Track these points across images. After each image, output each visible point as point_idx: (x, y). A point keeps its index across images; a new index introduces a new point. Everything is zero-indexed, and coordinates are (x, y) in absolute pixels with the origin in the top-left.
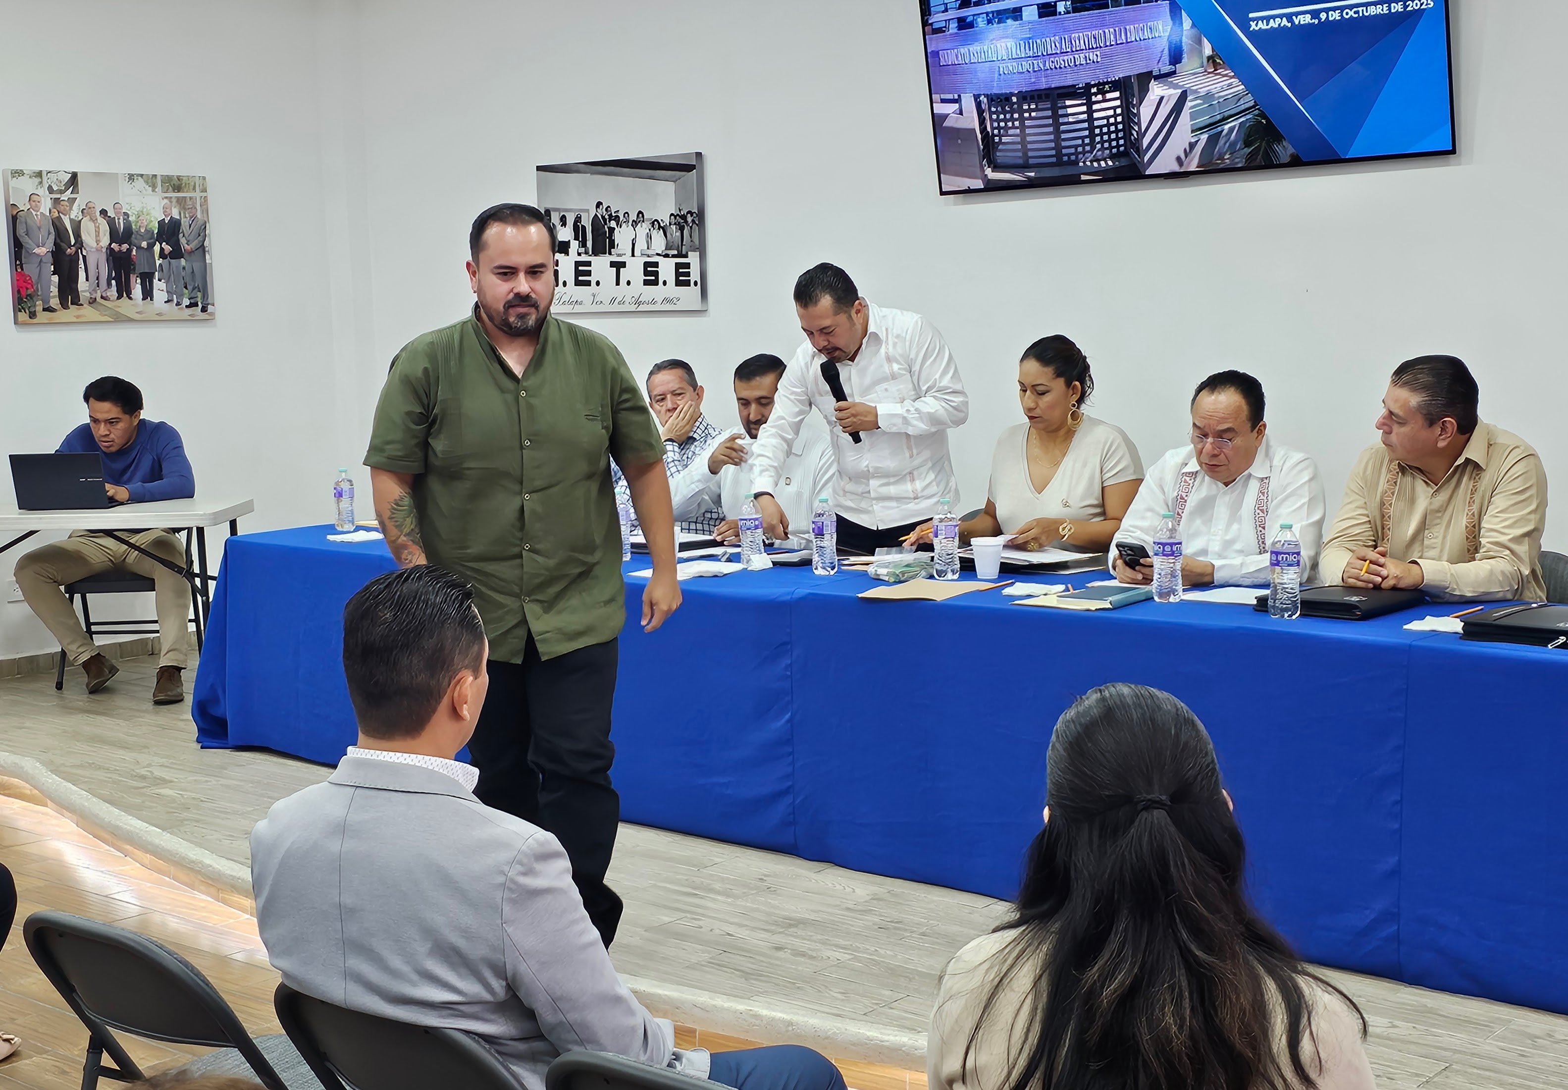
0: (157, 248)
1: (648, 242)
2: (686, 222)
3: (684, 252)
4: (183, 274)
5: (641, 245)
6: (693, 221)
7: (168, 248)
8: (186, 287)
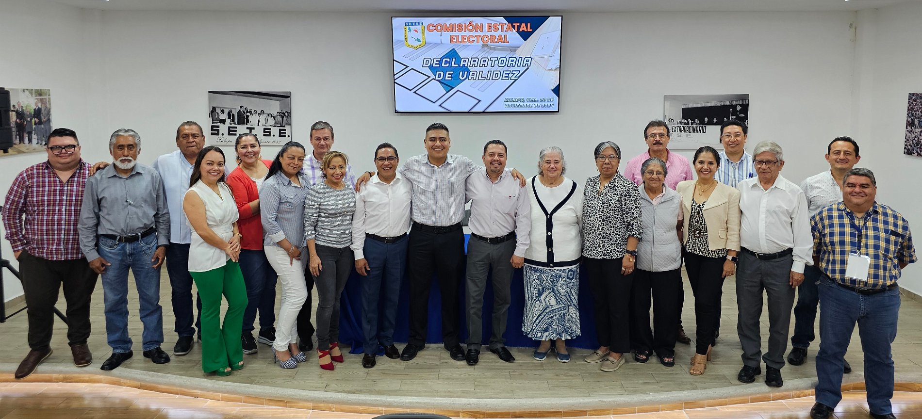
0: (33, 121)
1: (266, 121)
2: (285, 115)
3: (283, 125)
4: (43, 131)
5: (262, 122)
6: (288, 115)
7: (37, 120)
8: (44, 137)
